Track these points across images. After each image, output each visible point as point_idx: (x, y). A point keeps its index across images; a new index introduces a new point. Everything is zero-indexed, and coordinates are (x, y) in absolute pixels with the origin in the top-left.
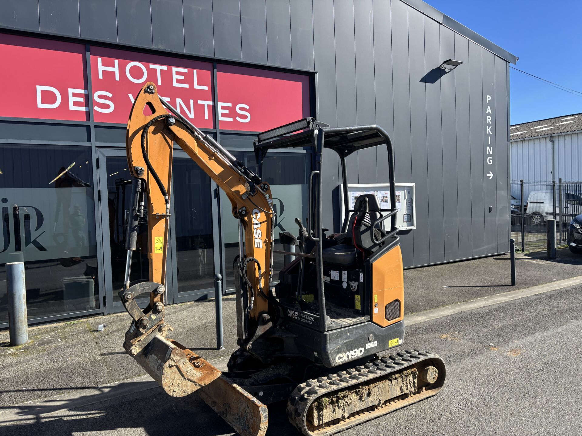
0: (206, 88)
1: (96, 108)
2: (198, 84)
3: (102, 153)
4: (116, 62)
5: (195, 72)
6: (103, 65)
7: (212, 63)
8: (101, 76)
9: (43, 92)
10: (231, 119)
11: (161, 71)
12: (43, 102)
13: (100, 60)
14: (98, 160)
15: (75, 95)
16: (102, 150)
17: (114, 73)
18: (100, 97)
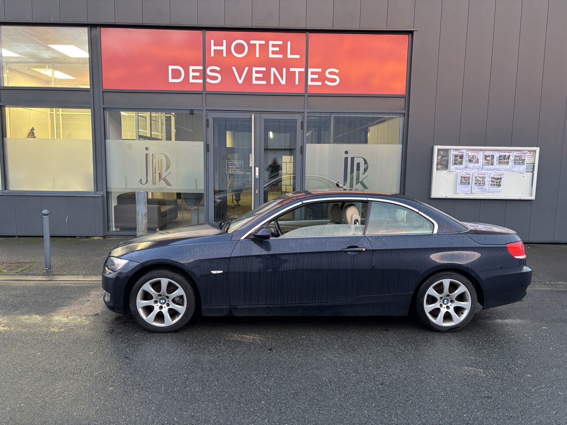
0: (298, 56)
1: (209, 80)
2: (291, 54)
3: (210, 114)
4: (224, 42)
5: (289, 43)
6: (214, 45)
8: (212, 55)
9: (172, 70)
10: (320, 83)
11: (260, 44)
12: (172, 79)
13: (212, 41)
14: (208, 121)
15: (194, 71)
17: (222, 50)
18: (211, 71)
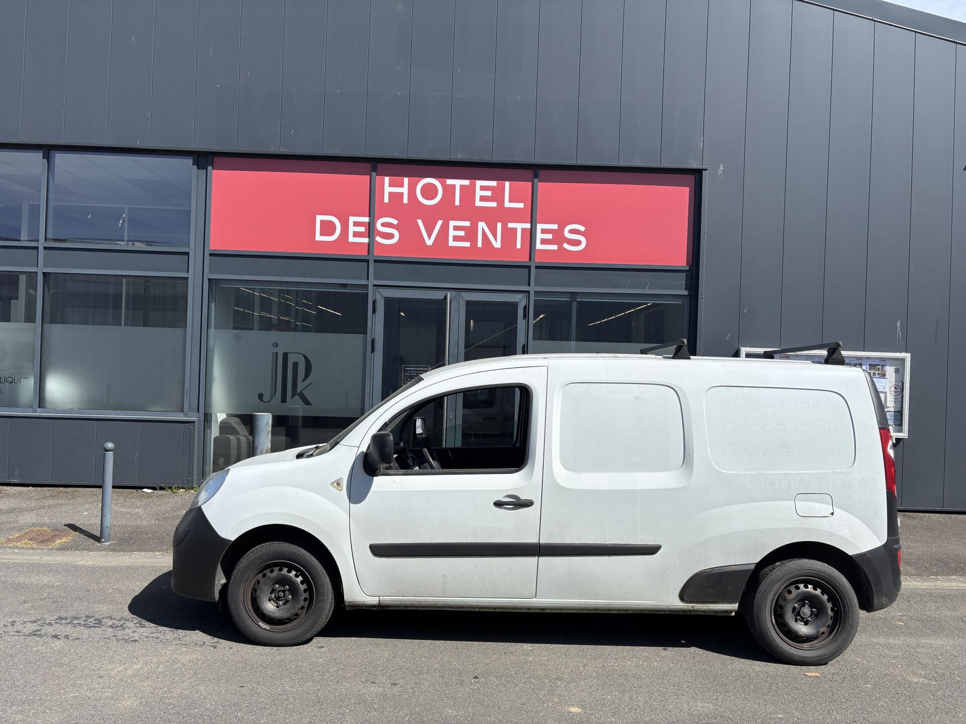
0: (521, 205)
1: (378, 239)
2: (510, 201)
3: (379, 293)
4: (406, 180)
5: (507, 184)
6: (391, 185)
7: (533, 170)
8: (386, 200)
9: (322, 222)
10: (555, 247)
11: (462, 187)
12: (321, 234)
13: (387, 179)
14: (374, 302)
15: (356, 224)
16: (381, 290)
17: (402, 194)
18: (384, 225)
